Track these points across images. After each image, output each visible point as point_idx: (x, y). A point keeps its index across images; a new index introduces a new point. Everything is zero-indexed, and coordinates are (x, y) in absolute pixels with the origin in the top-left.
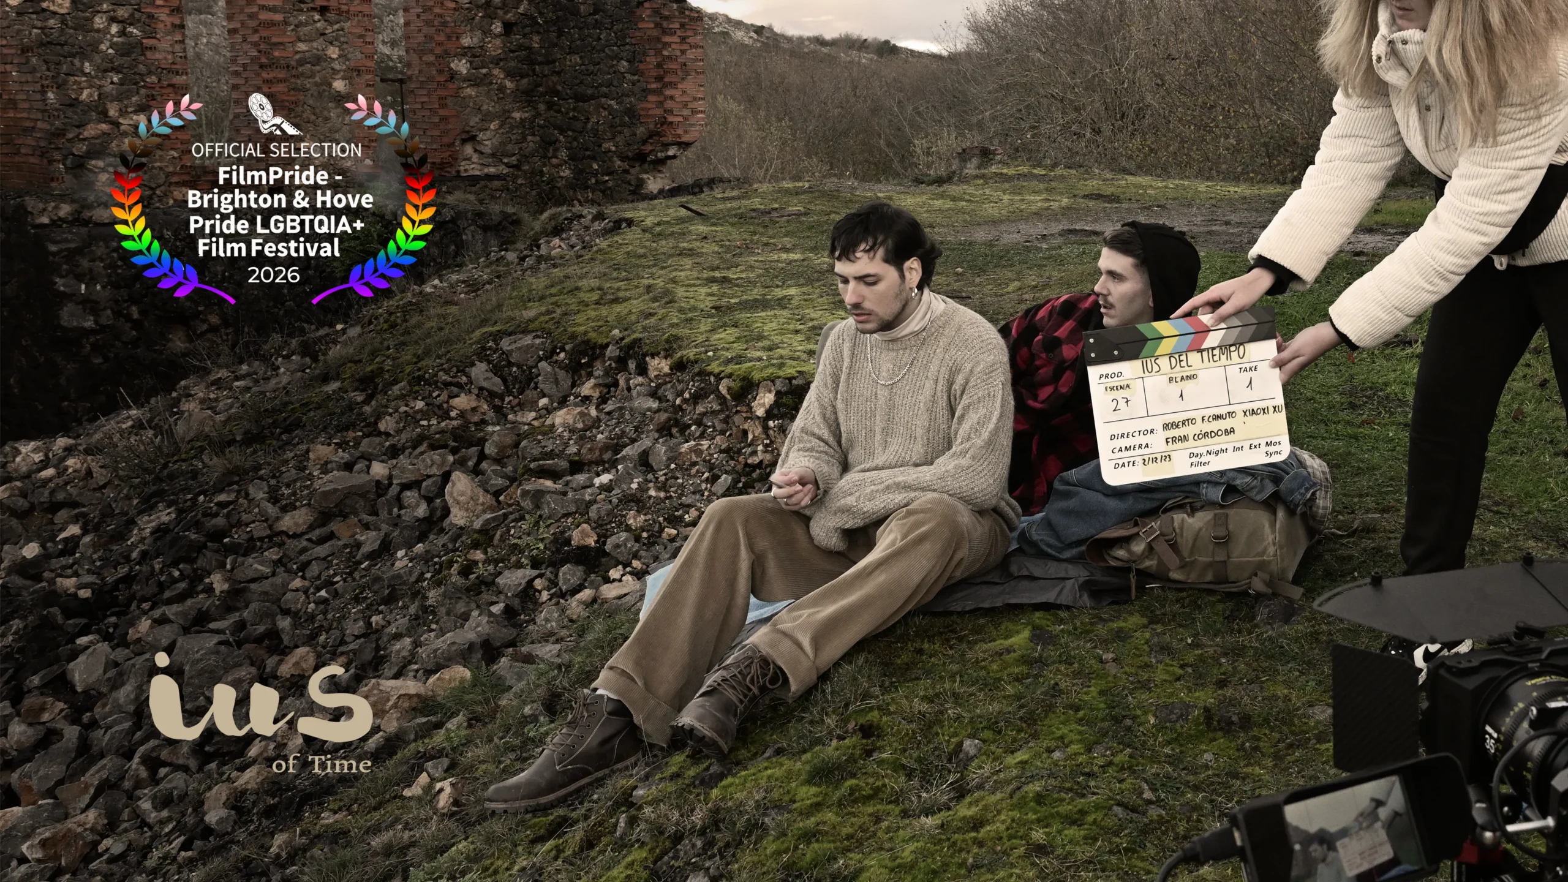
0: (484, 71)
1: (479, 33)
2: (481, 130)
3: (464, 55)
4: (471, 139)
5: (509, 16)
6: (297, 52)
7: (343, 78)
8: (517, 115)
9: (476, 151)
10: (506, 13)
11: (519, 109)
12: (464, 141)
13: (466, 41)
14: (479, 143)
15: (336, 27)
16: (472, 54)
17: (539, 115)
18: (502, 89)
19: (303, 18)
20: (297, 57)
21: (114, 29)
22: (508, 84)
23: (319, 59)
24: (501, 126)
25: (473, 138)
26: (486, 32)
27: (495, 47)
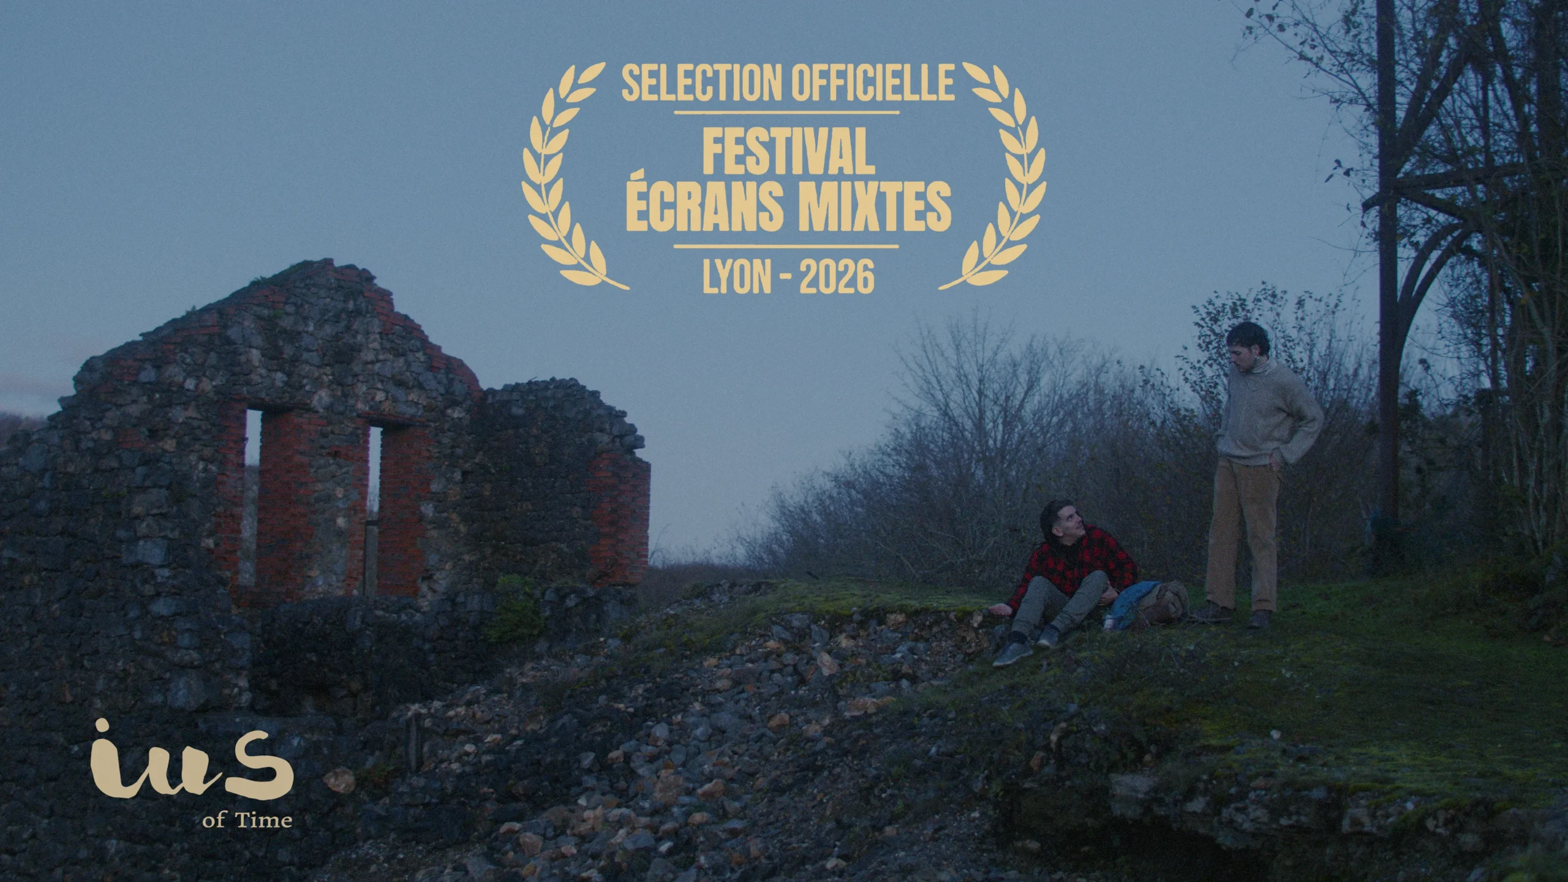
0: (445, 515)
1: (444, 480)
2: (438, 570)
3: (431, 499)
4: (429, 578)
5: (467, 465)
6: (316, 491)
7: (345, 516)
8: (467, 557)
9: (430, 588)
10: (466, 462)
11: (468, 553)
12: (424, 579)
13: (435, 487)
14: (435, 581)
15: (344, 470)
16: (439, 500)
17: (484, 558)
18: (457, 532)
19: (322, 462)
20: (316, 495)
21: (201, 466)
22: (463, 528)
23: (329, 498)
24: (454, 567)
25: (430, 577)
26: (449, 480)
27: (455, 493)
